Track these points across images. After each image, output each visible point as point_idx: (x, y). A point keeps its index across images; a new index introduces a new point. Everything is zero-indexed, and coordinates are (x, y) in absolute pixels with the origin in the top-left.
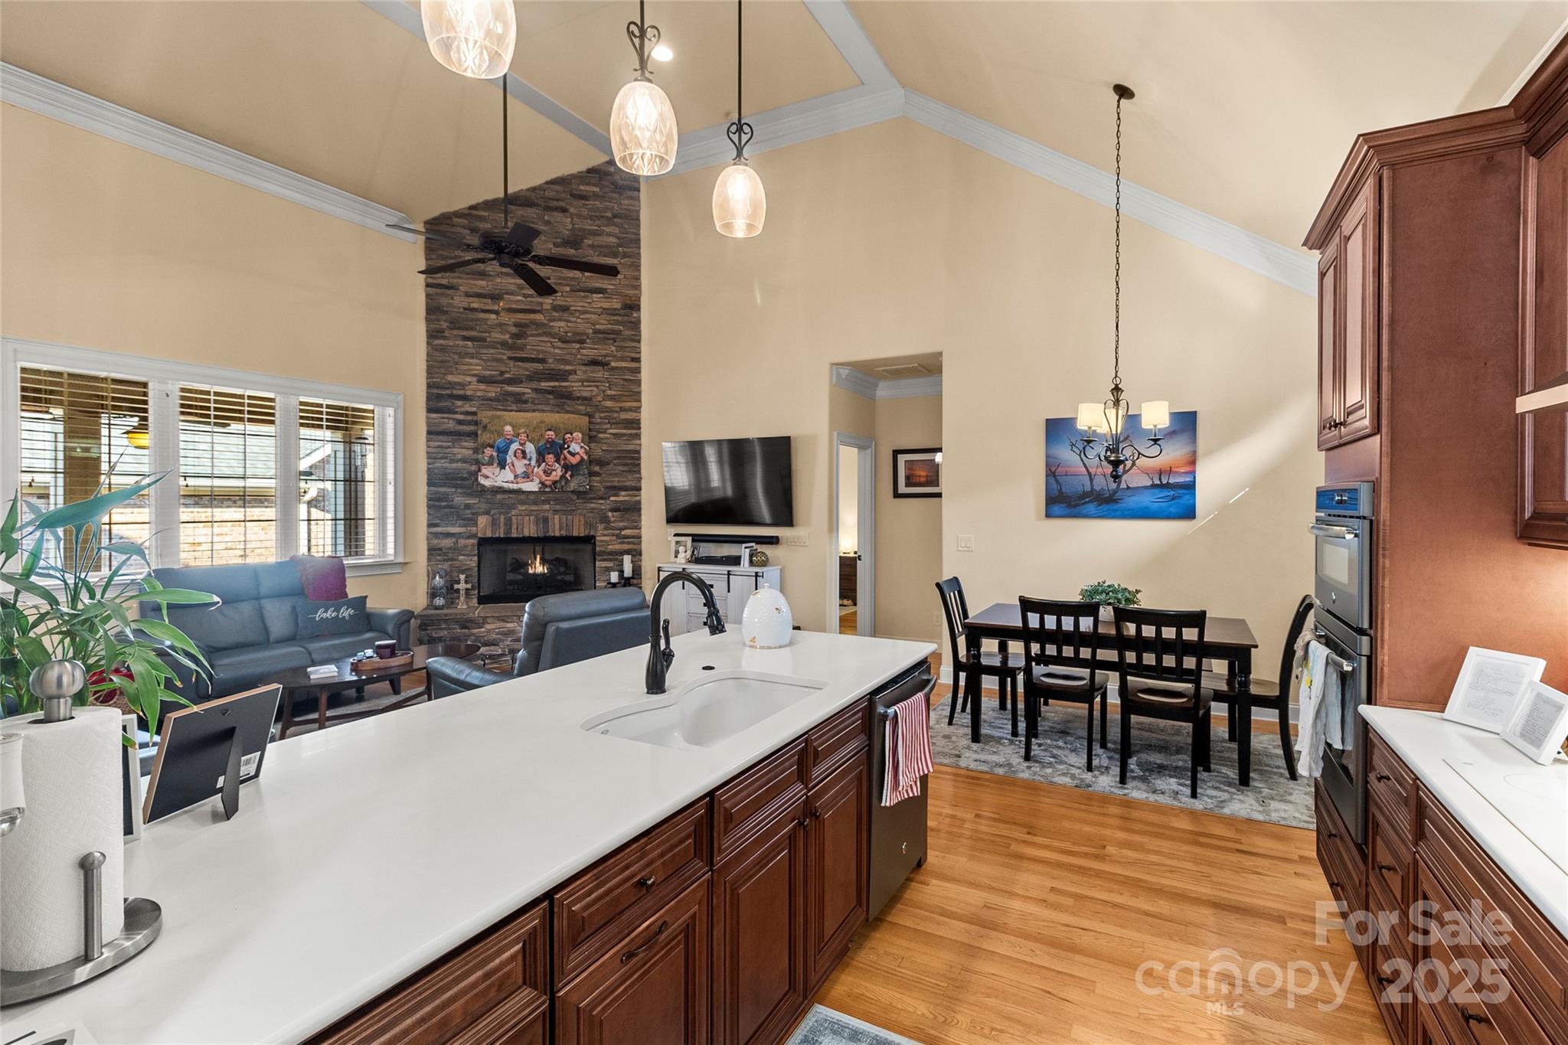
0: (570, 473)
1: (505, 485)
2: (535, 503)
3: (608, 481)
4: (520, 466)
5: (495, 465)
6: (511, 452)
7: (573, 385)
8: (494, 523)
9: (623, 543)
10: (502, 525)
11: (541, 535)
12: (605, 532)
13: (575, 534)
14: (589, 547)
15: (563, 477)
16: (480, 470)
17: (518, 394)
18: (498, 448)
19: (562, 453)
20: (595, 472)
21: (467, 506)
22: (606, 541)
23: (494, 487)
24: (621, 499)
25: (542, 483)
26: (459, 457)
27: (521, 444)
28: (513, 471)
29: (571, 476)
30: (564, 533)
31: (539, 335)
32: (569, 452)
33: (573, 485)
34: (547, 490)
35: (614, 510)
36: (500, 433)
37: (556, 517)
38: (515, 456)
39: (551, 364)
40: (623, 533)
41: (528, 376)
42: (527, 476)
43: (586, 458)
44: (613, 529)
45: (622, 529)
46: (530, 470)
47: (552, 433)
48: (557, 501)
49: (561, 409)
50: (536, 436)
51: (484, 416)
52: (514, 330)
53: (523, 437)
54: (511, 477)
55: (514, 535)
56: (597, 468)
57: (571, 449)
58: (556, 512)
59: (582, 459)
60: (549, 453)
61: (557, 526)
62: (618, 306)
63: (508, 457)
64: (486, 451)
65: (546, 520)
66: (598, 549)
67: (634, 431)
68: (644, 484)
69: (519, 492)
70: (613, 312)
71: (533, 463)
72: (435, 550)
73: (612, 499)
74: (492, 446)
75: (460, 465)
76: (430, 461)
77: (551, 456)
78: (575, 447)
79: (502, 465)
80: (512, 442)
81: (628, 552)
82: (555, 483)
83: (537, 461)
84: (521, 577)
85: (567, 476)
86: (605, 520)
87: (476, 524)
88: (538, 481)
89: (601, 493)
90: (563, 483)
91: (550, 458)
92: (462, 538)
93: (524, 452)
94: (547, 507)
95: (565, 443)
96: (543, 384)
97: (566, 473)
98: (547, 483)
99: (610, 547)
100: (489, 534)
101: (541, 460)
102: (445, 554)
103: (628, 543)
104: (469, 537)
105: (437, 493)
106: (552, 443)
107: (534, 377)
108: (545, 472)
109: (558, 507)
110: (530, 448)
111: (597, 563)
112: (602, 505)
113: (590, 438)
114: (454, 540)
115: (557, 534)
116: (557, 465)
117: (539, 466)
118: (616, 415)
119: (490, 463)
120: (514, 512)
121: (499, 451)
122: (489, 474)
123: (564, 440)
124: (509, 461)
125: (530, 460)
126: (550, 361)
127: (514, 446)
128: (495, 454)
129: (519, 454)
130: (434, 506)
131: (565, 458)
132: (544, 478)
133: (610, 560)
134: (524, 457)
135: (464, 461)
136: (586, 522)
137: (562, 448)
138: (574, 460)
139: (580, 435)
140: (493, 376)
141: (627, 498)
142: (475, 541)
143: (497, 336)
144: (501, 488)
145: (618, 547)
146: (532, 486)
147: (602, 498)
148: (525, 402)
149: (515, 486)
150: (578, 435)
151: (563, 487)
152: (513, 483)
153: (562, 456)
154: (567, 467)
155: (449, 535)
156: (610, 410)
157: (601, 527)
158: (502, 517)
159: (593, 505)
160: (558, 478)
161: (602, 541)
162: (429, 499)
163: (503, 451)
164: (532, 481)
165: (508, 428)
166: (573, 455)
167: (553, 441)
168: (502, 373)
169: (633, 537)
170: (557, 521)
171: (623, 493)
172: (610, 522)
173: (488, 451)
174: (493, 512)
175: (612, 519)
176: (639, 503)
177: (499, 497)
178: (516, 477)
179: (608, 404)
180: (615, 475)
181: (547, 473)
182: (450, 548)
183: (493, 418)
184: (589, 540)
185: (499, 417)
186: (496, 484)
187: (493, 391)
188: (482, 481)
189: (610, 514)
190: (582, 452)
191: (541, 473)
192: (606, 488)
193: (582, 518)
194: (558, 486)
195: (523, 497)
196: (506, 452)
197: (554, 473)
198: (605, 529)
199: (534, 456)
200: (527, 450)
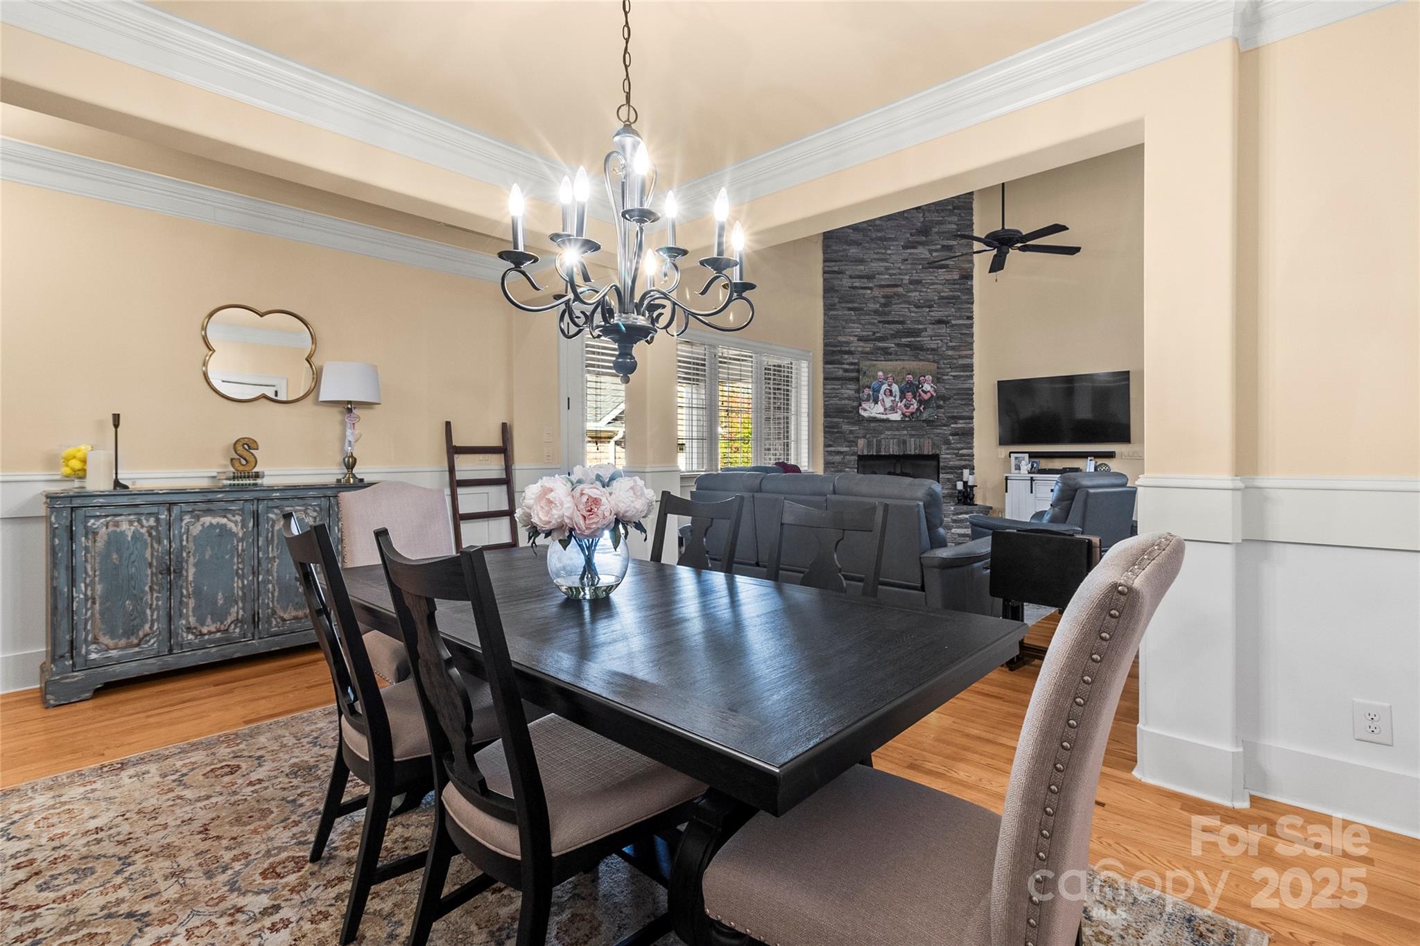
0: (923, 406)
1: (878, 416)
2: (897, 430)
3: (949, 412)
4: (888, 402)
5: (871, 401)
6: (882, 391)
7: (925, 340)
8: (869, 445)
9: (961, 460)
10: (875, 446)
11: (901, 453)
12: (948, 452)
13: (926, 453)
14: (934, 463)
15: (918, 409)
16: (860, 405)
17: (886, 348)
18: (873, 389)
19: (917, 391)
20: (940, 405)
21: (851, 432)
22: (948, 458)
23: (870, 417)
24: (959, 426)
25: (903, 414)
26: (846, 396)
27: (889, 385)
28: (883, 405)
29: (924, 408)
30: (917, 452)
31: (901, 303)
32: (923, 391)
33: (925, 416)
34: (907, 419)
35: (953, 435)
36: (875, 377)
37: (913, 439)
38: (885, 394)
39: (909, 325)
40: (960, 452)
41: (892, 334)
42: (893, 409)
43: (934, 395)
44: (953, 449)
45: (959, 449)
46: (895, 405)
47: (910, 376)
48: (913, 428)
49: (917, 358)
50: (900, 379)
51: (864, 365)
52: (883, 300)
53: (890, 380)
54: (882, 409)
55: (883, 453)
56: (941, 403)
57: (924, 388)
58: (912, 436)
59: (932, 396)
60: (908, 392)
61: (913, 447)
62: (957, 277)
63: (879, 395)
64: (865, 390)
65: (904, 442)
66: (941, 464)
67: (968, 374)
68: (975, 414)
69: (887, 421)
70: (954, 282)
71: (897, 399)
72: (830, 463)
73: (952, 426)
74: (869, 387)
75: (847, 402)
76: (827, 399)
77: (910, 394)
78: (927, 387)
79: (876, 402)
80: (883, 384)
81: (965, 467)
82: (912, 414)
83: (900, 397)
85: (921, 408)
86: (947, 442)
87: (857, 445)
88: (900, 412)
89: (944, 422)
91: (909, 395)
92: (848, 455)
93: (891, 391)
94: (905, 432)
95: (920, 384)
96: (903, 340)
97: (920, 406)
98: (907, 414)
99: (950, 462)
100: (865, 453)
102: (836, 467)
103: (965, 460)
104: (852, 455)
105: (832, 422)
106: (910, 383)
107: (897, 335)
108: (905, 406)
109: (913, 432)
110: (895, 388)
111: (941, 475)
112: (946, 431)
113: (937, 380)
114: (842, 457)
115: (913, 453)
116: (914, 400)
117: (901, 401)
118: (955, 361)
119: (868, 400)
120: (883, 436)
121: (874, 391)
122: (867, 408)
123: (919, 381)
124: (880, 398)
125: (895, 397)
126: (908, 322)
127: (885, 387)
128: (871, 393)
129: (888, 393)
130: (829, 432)
131: (920, 395)
132: (905, 410)
133: (952, 473)
134: (891, 395)
135: (849, 398)
136: (933, 444)
137: (918, 387)
138: (926, 397)
139: (931, 378)
140: (868, 336)
141: (964, 425)
142: (856, 458)
143: (872, 306)
145: (957, 463)
146: (896, 417)
147: (945, 425)
148: (891, 354)
149: (884, 417)
150: (929, 377)
151: (918, 417)
152: (883, 414)
153: (918, 394)
154: (921, 402)
155: (839, 453)
156: (951, 357)
157: (944, 447)
158: (875, 440)
159: (939, 431)
160: (914, 411)
161: (945, 458)
162: (825, 427)
163: (877, 391)
164: (896, 413)
165: (880, 373)
166: (925, 392)
167: (911, 382)
168: (874, 333)
169: (968, 455)
170: (912, 443)
171: (961, 421)
172: (951, 444)
173: (867, 391)
174: (868, 436)
175: (952, 441)
176: (972, 429)
177: (872, 425)
178: (885, 409)
179: (950, 353)
180: (956, 407)
181: (907, 407)
182: (840, 463)
183: (870, 366)
184: (936, 457)
185: (874, 366)
187: (868, 347)
188: (862, 413)
189: (951, 438)
190: (931, 390)
191: (903, 406)
192: (949, 417)
193: (930, 441)
194: (915, 416)
196: (878, 391)
197: (912, 406)
198: (948, 449)
199: (898, 394)
200: (893, 390)
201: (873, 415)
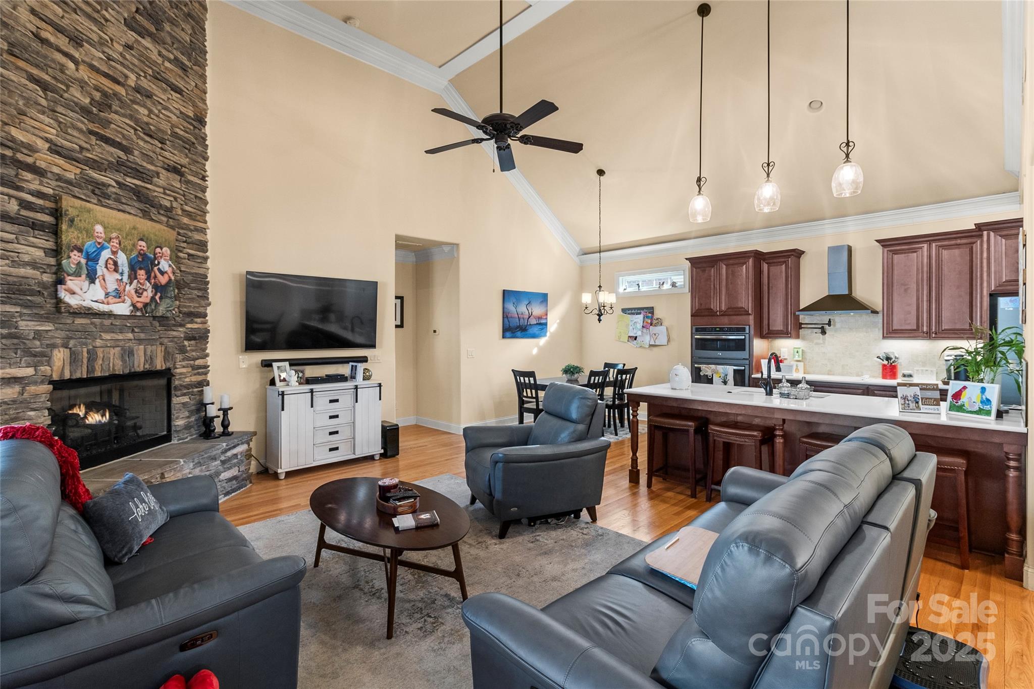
0: (159, 295)
1: (95, 306)
2: (120, 331)
3: (185, 307)
4: (112, 280)
5: (84, 276)
6: (102, 262)
7: (155, 190)
8: (74, 358)
9: (198, 374)
10: (85, 361)
11: (127, 371)
12: (184, 363)
13: (159, 368)
14: (163, 382)
15: (153, 298)
16: (61, 282)
17: (104, 184)
18: (87, 253)
19: (152, 269)
21: (39, 335)
22: (184, 373)
23: (81, 307)
24: (195, 326)
25: (133, 305)
26: (25, 258)
27: (114, 253)
28: (104, 288)
29: (161, 298)
30: (148, 367)
31: (124, 116)
32: (159, 269)
33: (161, 310)
34: (139, 314)
35: (190, 339)
36: (90, 233)
37: (142, 347)
38: (106, 267)
39: (136, 158)
41: (110, 163)
42: (119, 295)
43: (173, 278)
44: (189, 359)
45: (195, 359)
46: (122, 287)
47: (143, 243)
48: (143, 329)
49: (146, 215)
50: (127, 243)
51: (69, 204)
52: (97, 95)
53: (115, 243)
54: (101, 295)
55: (98, 374)
57: (160, 266)
58: (140, 341)
59: (170, 280)
60: (141, 269)
61: (142, 359)
63: (98, 267)
64: (72, 254)
65: (131, 353)
66: (176, 383)
69: (110, 315)
70: (184, 116)
71: (125, 278)
73: (189, 326)
74: (80, 250)
78: (164, 265)
79: (92, 278)
80: (103, 248)
81: (201, 384)
82: (146, 305)
83: (130, 277)
85: (157, 298)
86: (183, 350)
87: (48, 362)
88: (129, 302)
89: (179, 320)
90: (153, 307)
91: (142, 274)
93: (115, 264)
95: (155, 258)
96: (128, 179)
97: (156, 294)
98: (139, 305)
99: (187, 380)
100: (67, 376)
101: (133, 276)
103: (201, 374)
104: (41, 381)
106: (143, 255)
107: (119, 166)
108: (136, 292)
109: (142, 336)
110: (122, 259)
111: (175, 400)
112: (180, 332)
114: (19, 387)
116: (148, 284)
117: (131, 283)
118: (190, 234)
119: (77, 274)
120: (98, 342)
121: (88, 258)
122: (77, 290)
123: (155, 254)
124: (99, 273)
125: (122, 274)
126: (136, 153)
127: (106, 254)
128: (83, 261)
129: (111, 266)
131: (155, 277)
132: (135, 298)
134: (116, 270)
135: (33, 265)
137: (153, 265)
138: (163, 280)
139: (169, 252)
140: (73, 150)
141: (200, 326)
142: (48, 388)
143: (76, 93)
144: (89, 309)
146: (122, 309)
147: (181, 325)
148: (108, 197)
150: (167, 251)
151: (152, 312)
152: (103, 303)
153: (153, 275)
154: (157, 287)
156: (187, 227)
157: (179, 357)
158: (85, 350)
159: (175, 333)
160: (148, 300)
161: (181, 374)
163: (92, 259)
164: (123, 302)
165: (99, 228)
166: (162, 273)
167: (145, 254)
168: (82, 148)
169: (204, 367)
170: (142, 353)
171: (197, 320)
172: (187, 352)
173: (76, 256)
174: (72, 343)
175: (188, 348)
177: (79, 321)
178: (107, 295)
179: (185, 220)
181: (139, 293)
182: (14, 402)
183: (82, 210)
184: (167, 374)
185: (89, 211)
186: (85, 304)
187: (72, 172)
189: (186, 343)
190: (169, 270)
191: (133, 292)
192: (184, 314)
193: (163, 349)
194: (149, 309)
195: (107, 322)
196: (96, 260)
197: (145, 293)
198: (183, 360)
199: (126, 270)
200: (120, 263)
201: (87, 303)
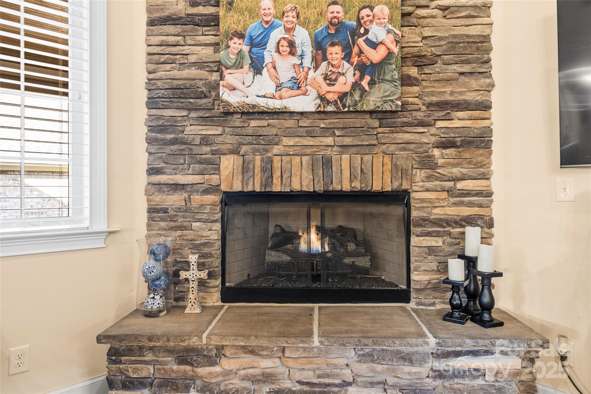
0: (367, 78)
1: (262, 103)
2: (310, 135)
3: (433, 94)
4: (286, 67)
5: (246, 67)
6: (271, 45)
8: (246, 169)
9: (461, 204)
10: (258, 170)
11: (319, 188)
12: (428, 185)
13: (377, 187)
14: (398, 210)
15: (356, 85)
16: (222, 78)
18: (251, 38)
19: (354, 42)
20: (409, 77)
21: (205, 140)
22: (429, 201)
23: (244, 106)
24: (456, 124)
25: (322, 98)
26: (192, 59)
27: (289, 30)
28: (275, 78)
29: (372, 83)
30: (357, 185)
32: (367, 40)
35: (444, 145)
36: (254, 13)
37: (346, 157)
38: (278, 51)
40: (460, 185)
42: (298, 86)
43: (396, 50)
44: (442, 178)
45: (456, 179)
46: (302, 74)
47: (337, 9)
48: (348, 131)
53: (291, 17)
54: (270, 88)
55: (277, 187)
56: (413, 72)
57: (370, 36)
58: (344, 148)
59: (390, 53)
60: (333, 45)
61: (346, 174)
63: (266, 53)
64: (231, 43)
65: (327, 163)
66: (415, 214)
68: (495, 97)
69: (290, 113)
71: (307, 62)
72: (157, 211)
73: (440, 124)
74: (241, 36)
75: (193, 72)
76: (152, 67)
77: (337, 49)
78: (377, 33)
79: (257, 68)
80: (273, 28)
81: (470, 221)
82: (343, 96)
83: (314, 59)
84: (289, 258)
85: (365, 83)
86: (428, 163)
87: (217, 170)
88: (313, 93)
89: (419, 115)
90: (357, 97)
91: (335, 53)
92: (197, 191)
93: (292, 44)
94: (329, 140)
95: (360, 26)
97: (362, 78)
98: (331, 97)
99: (436, 211)
100: (237, 187)
101: (320, 57)
102: (172, 219)
103: (471, 205)
104: (206, 192)
105: (160, 117)
106: (337, 25)
108: (326, 78)
109: (347, 141)
110: (302, 37)
111: (414, 240)
113: (404, 16)
114: (186, 195)
115: (346, 187)
116: (347, 65)
117: (316, 68)
119: (238, 65)
120: (276, 150)
121: (252, 44)
122: (237, 84)
123: (359, 20)
124: (268, 59)
125: (302, 56)
127: (277, 35)
128: (246, 49)
129: (285, 48)
130: (156, 140)
131: (361, 52)
132: (325, 88)
133: (438, 234)
134: (292, 53)
135: (200, 65)
136: (395, 166)
137: (356, 35)
138: (376, 56)
141: (468, 123)
142: (216, 198)
144: (254, 106)
145: (453, 212)
146: (305, 103)
147: (422, 124)
149: (276, 104)
151: (356, 104)
152: (273, 97)
153: (355, 50)
154: (363, 69)
155: (177, 187)
157: (420, 174)
158: (258, 158)
159: (407, 137)
160: (347, 88)
161: (423, 200)
162: (151, 129)
163: (258, 44)
164: (304, 94)
166: (374, 45)
167: (340, 23)
169: (479, 194)
170: (345, 165)
171: (460, 114)
173: (236, 44)
174: (244, 149)
175: (440, 161)
176: (488, 131)
177: (254, 123)
178: (279, 86)
180: (448, 81)
181: (328, 79)
182: (179, 209)
184: (400, 198)
186: (248, 101)
188: (226, 95)
189: (436, 152)
190: (389, 40)
191: (320, 79)
192: (430, 105)
193: (387, 159)
194: (349, 101)
195: (290, 123)
196: (262, 44)
197: (341, 79)
198: (429, 178)
199: (309, 50)
200: (298, 41)
201: (252, 100)
